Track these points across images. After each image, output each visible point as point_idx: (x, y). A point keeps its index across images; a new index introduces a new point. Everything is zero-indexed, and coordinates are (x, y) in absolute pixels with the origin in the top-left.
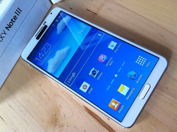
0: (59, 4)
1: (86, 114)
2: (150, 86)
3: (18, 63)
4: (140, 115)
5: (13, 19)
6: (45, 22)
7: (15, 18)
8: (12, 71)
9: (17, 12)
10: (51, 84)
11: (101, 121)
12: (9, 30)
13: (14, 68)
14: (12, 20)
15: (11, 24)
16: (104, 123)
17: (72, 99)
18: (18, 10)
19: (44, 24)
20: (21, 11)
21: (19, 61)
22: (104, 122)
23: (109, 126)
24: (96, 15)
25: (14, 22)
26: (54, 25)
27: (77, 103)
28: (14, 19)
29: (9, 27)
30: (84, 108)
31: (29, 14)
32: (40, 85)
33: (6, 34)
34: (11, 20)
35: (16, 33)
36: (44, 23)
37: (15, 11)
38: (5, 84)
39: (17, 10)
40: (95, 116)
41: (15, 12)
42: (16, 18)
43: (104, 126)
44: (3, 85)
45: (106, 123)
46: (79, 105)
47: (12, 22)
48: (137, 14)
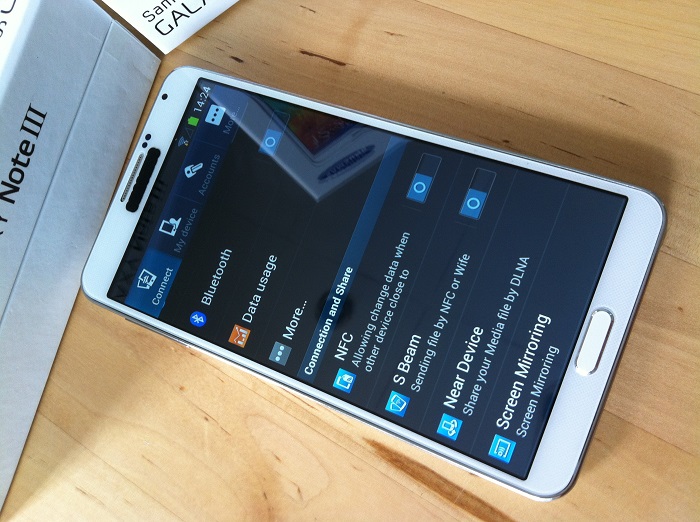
0: (188, 50)
1: (383, 471)
2: (612, 317)
3: (75, 315)
4: (596, 436)
5: (21, 155)
6: (148, 137)
7: (26, 149)
8: (61, 353)
9: (28, 124)
10: (222, 377)
11: (447, 489)
12: (13, 202)
13: (66, 340)
14: (15, 161)
15: (17, 176)
16: (459, 494)
17: (316, 420)
18: (32, 115)
19: (145, 145)
20: (44, 116)
21: (77, 308)
22: (459, 489)
23: (479, 501)
24: (341, 68)
25: (26, 165)
26: (186, 143)
27: (340, 433)
28: (25, 153)
29: (8, 189)
30: (369, 448)
31: (77, 120)
32: (182, 388)
33: (6, 221)
34: (13, 160)
35: (45, 206)
36: (142, 140)
37: (20, 121)
38: (43, 409)
39: (27, 118)
40: (420, 470)
41: (23, 128)
42: (29, 151)
43: (462, 504)
44: (40, 416)
45: (465, 492)
46: (348, 437)
47: (18, 166)
48: (504, 33)
